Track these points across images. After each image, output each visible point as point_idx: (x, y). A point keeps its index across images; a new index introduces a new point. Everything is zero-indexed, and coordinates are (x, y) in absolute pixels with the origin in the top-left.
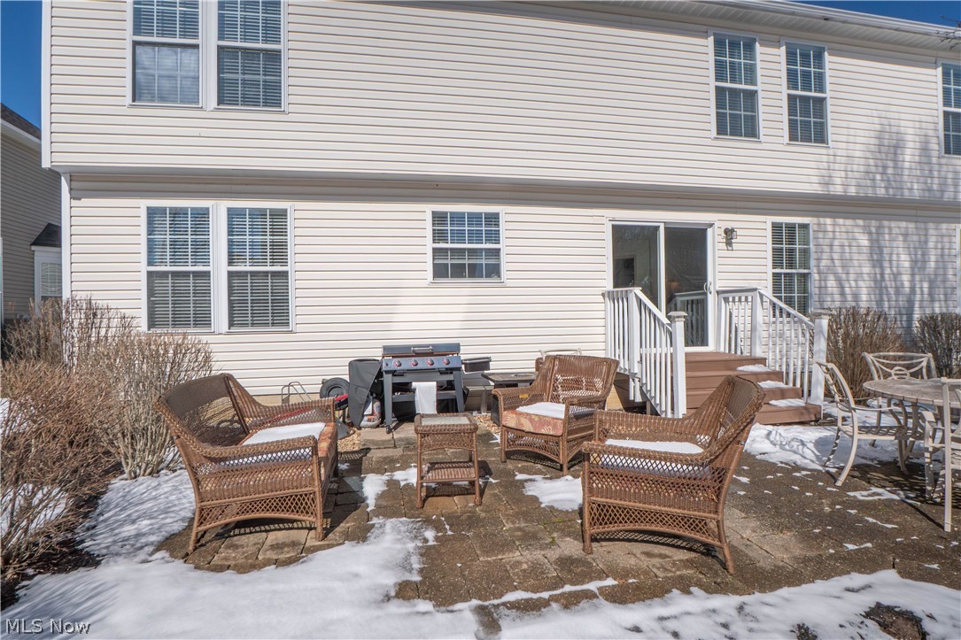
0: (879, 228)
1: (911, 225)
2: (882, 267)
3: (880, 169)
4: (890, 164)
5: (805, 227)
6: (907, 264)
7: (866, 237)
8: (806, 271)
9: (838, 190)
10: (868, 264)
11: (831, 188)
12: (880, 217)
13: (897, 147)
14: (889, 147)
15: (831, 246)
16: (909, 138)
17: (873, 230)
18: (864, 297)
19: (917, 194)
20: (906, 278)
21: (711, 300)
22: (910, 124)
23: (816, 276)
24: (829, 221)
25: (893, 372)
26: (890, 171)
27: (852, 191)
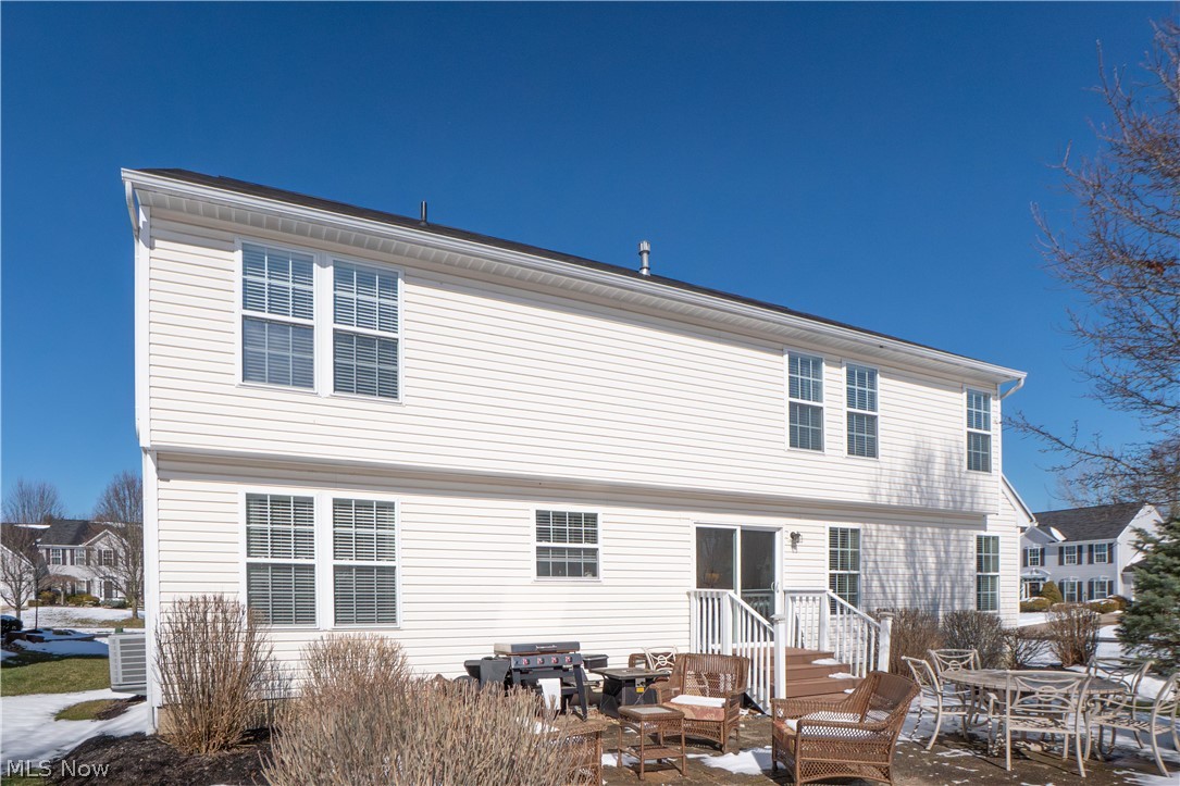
0: (913, 532)
1: (937, 530)
2: (914, 568)
3: (916, 482)
4: (924, 477)
5: (856, 531)
6: (933, 566)
7: (902, 541)
8: (855, 572)
9: (883, 500)
10: (902, 565)
11: (878, 498)
12: (913, 523)
13: (929, 461)
14: (923, 463)
15: (876, 549)
16: (938, 454)
17: (908, 535)
18: (900, 596)
19: (941, 506)
20: (932, 578)
21: (779, 598)
22: (938, 441)
23: (863, 577)
24: (873, 526)
25: (950, 664)
26: (924, 483)
27: (894, 502)
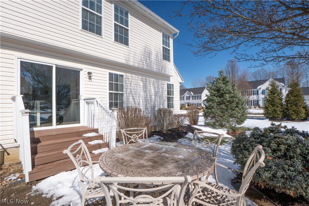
0: (146, 79)
1: (155, 80)
2: (146, 93)
3: (145, 60)
4: (148, 58)
5: (122, 76)
6: (153, 92)
7: (142, 82)
8: (122, 93)
9: (132, 64)
10: (142, 91)
11: (129, 62)
12: (146, 76)
13: (149, 54)
14: (147, 54)
15: (131, 84)
16: (154, 54)
17: (144, 80)
18: (141, 103)
19: (155, 70)
20: (153, 97)
22: (153, 47)
23: (125, 95)
24: (130, 75)
25: (132, 137)
26: (148, 61)
27: (136, 65)
